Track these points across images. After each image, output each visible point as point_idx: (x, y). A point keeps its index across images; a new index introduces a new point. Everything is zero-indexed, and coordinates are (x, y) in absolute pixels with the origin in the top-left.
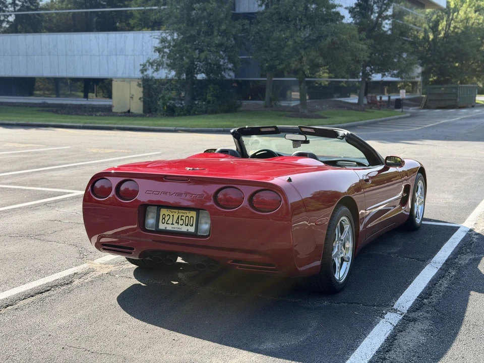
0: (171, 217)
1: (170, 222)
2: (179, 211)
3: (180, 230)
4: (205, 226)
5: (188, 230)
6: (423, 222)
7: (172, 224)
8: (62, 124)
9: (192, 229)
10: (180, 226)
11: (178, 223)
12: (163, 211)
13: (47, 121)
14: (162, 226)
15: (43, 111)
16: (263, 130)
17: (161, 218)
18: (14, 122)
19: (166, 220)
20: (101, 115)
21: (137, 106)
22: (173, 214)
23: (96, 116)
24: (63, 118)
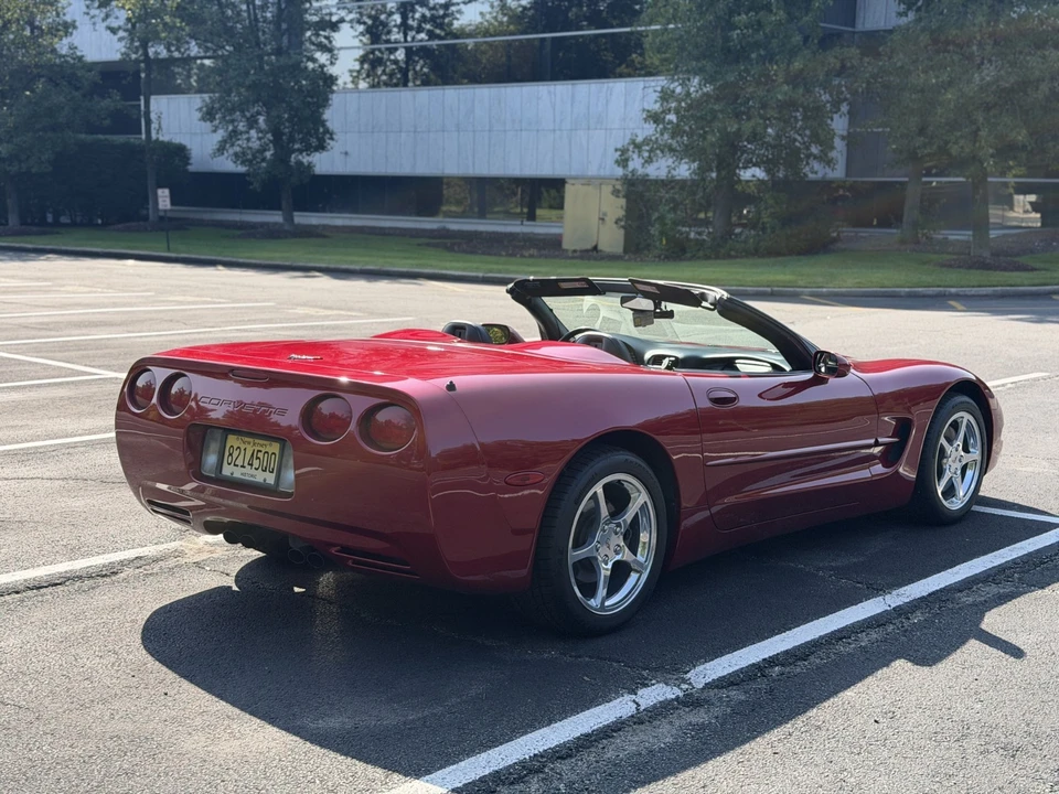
0: (243, 452)
1: (239, 462)
2: (257, 441)
3: (252, 479)
4: (290, 475)
5: (265, 480)
6: (976, 508)
7: (243, 466)
8: (444, 272)
9: (270, 479)
10: (253, 472)
11: (252, 465)
12: (232, 440)
13: (418, 266)
14: (227, 470)
15: (428, 245)
16: (564, 285)
17: (227, 454)
18: (357, 267)
19: (235, 456)
20: (531, 256)
21: (611, 238)
22: (247, 446)
23: (522, 256)
24: (458, 261)
